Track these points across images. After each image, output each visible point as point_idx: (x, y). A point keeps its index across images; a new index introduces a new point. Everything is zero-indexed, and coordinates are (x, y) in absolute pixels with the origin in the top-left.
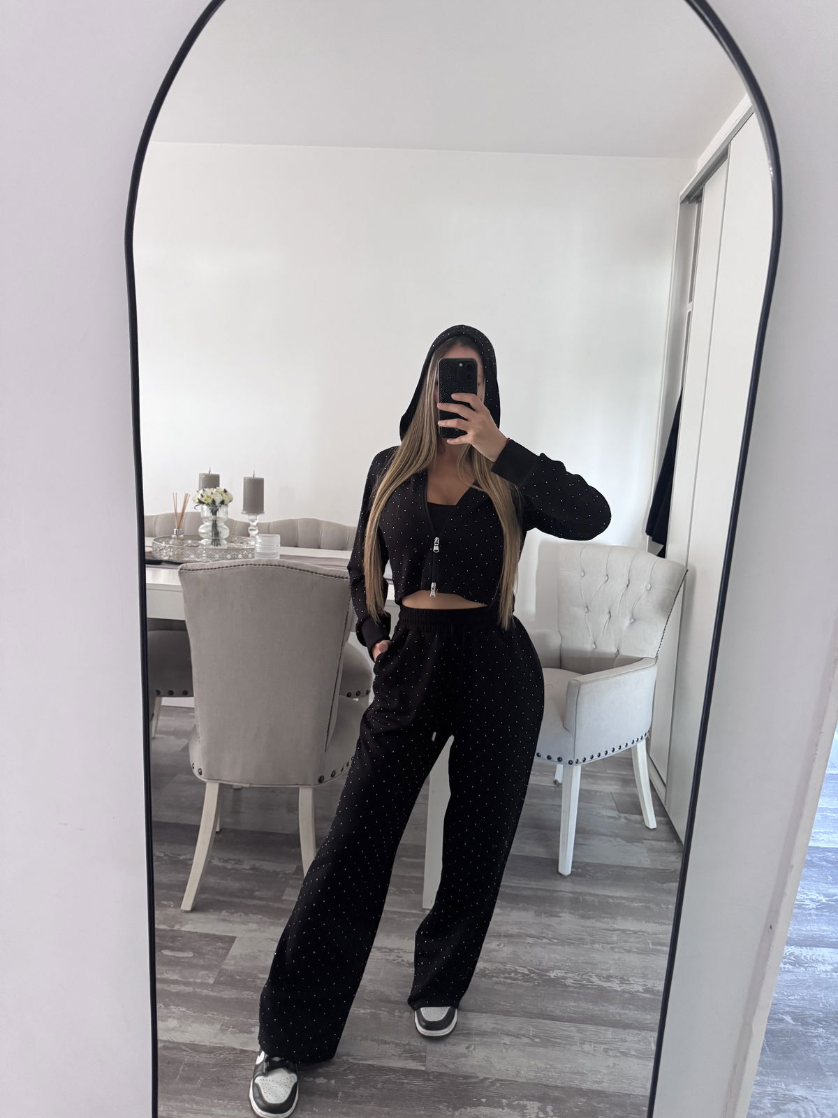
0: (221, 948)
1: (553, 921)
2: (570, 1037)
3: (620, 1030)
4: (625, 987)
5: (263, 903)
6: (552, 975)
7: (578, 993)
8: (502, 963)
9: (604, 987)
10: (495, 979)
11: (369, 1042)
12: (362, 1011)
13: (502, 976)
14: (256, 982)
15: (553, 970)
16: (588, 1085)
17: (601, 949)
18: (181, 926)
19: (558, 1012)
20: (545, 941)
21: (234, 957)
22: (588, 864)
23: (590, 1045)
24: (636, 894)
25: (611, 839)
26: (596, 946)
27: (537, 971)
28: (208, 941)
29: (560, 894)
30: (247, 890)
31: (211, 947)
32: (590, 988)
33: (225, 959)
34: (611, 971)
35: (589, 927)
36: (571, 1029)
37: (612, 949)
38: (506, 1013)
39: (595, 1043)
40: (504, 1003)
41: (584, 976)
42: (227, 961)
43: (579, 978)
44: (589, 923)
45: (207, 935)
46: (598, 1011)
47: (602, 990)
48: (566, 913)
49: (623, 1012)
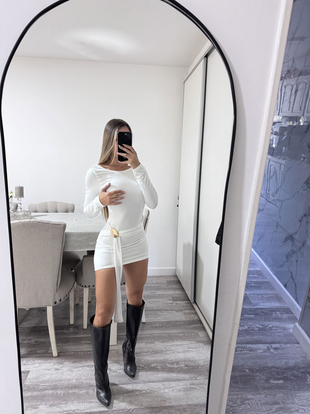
0: (24, 376)
1: (151, 345)
2: (160, 388)
3: (177, 382)
4: (178, 366)
5: (41, 355)
6: (152, 366)
7: (162, 371)
9: (171, 367)
11: (86, 403)
12: (82, 392)
14: (39, 387)
15: (152, 364)
16: (167, 404)
17: (169, 353)
19: (155, 379)
20: (149, 353)
21: (29, 379)
22: (163, 322)
23: (167, 389)
24: (181, 331)
25: (171, 311)
26: (168, 352)
29: (154, 335)
30: (34, 351)
32: (166, 368)
33: (25, 380)
34: (173, 361)
35: (165, 346)
36: (160, 384)
37: (173, 352)
39: (169, 388)
41: (164, 364)
43: (162, 365)
44: (165, 344)
46: (169, 376)
47: (170, 368)
48: (156, 341)
49: (178, 375)
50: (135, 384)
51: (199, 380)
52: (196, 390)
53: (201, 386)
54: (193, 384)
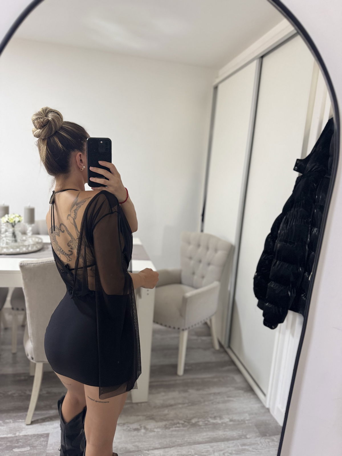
0: (43, 441)
1: (186, 395)
2: (208, 451)
3: (226, 443)
4: (222, 421)
6: (193, 421)
7: (206, 428)
8: (172, 420)
10: (171, 429)
13: (174, 426)
18: (20, 433)
19: (200, 440)
20: (186, 405)
21: (51, 445)
22: (192, 364)
23: (217, 453)
24: (214, 375)
25: (198, 350)
26: (206, 403)
27: (187, 421)
28: (35, 438)
31: (38, 442)
32: (210, 425)
33: (47, 447)
34: (215, 414)
36: (207, 446)
37: (212, 403)
38: (180, 445)
39: (219, 451)
40: (178, 441)
42: (48, 448)
44: (201, 392)
45: (34, 435)
46: (215, 435)
47: (214, 424)
48: (190, 389)
49: (225, 433)
50: (179, 448)
51: (249, 438)
52: (250, 452)
53: (253, 446)
54: (244, 445)
